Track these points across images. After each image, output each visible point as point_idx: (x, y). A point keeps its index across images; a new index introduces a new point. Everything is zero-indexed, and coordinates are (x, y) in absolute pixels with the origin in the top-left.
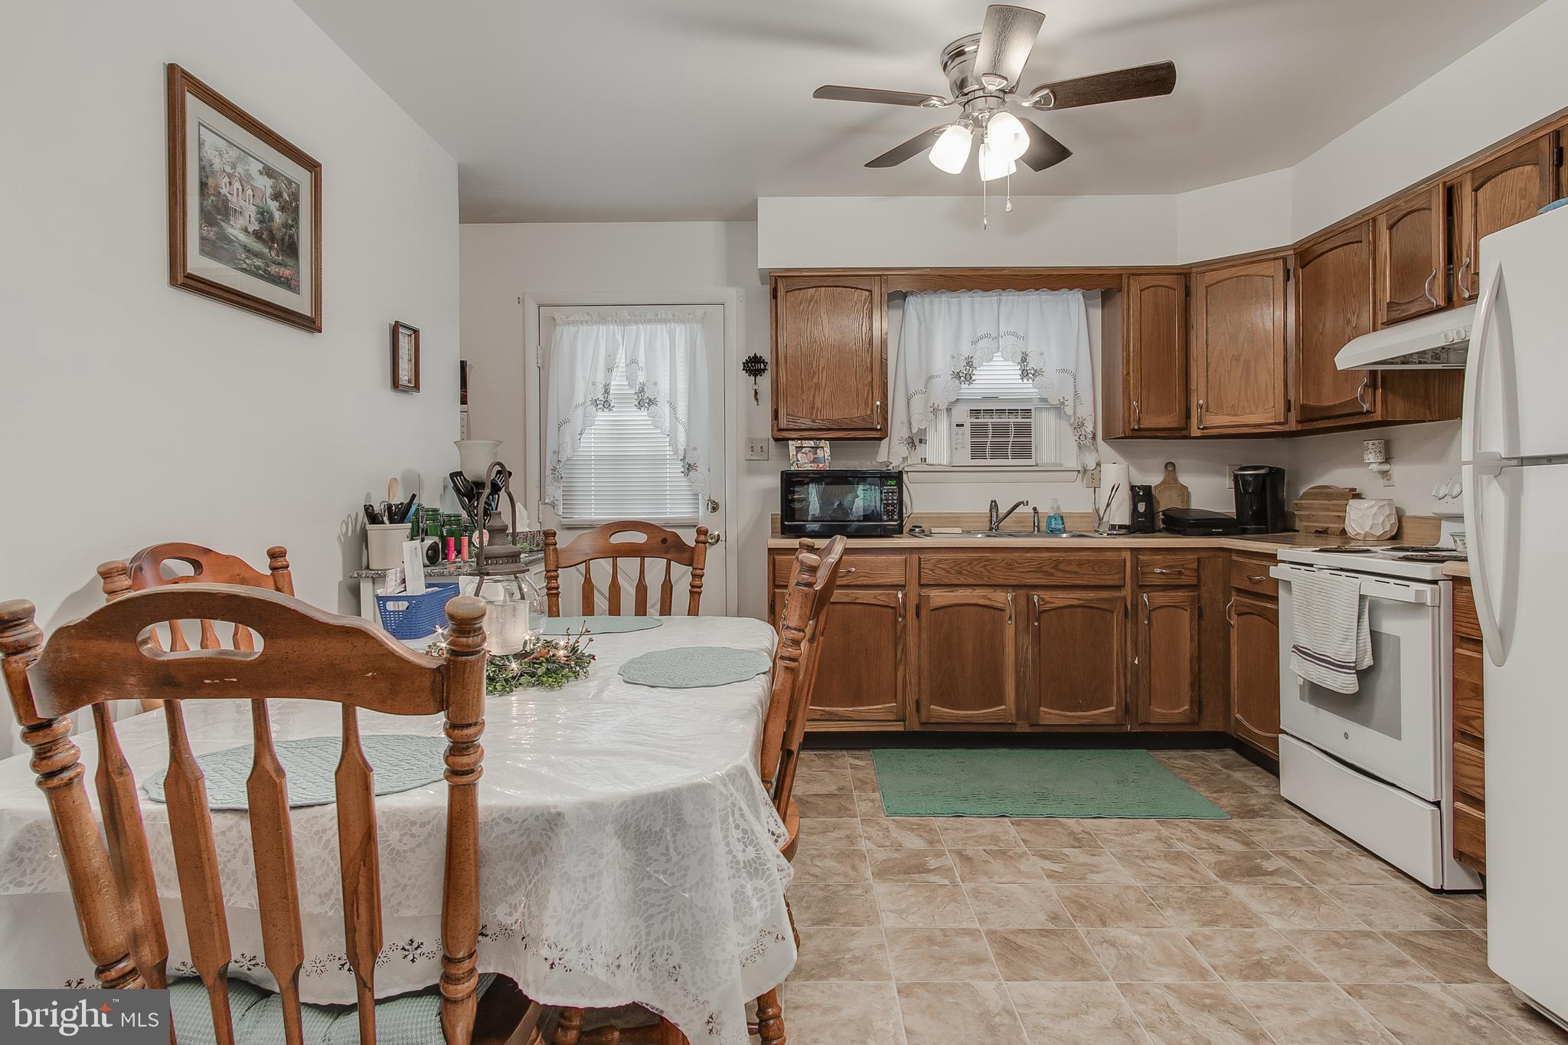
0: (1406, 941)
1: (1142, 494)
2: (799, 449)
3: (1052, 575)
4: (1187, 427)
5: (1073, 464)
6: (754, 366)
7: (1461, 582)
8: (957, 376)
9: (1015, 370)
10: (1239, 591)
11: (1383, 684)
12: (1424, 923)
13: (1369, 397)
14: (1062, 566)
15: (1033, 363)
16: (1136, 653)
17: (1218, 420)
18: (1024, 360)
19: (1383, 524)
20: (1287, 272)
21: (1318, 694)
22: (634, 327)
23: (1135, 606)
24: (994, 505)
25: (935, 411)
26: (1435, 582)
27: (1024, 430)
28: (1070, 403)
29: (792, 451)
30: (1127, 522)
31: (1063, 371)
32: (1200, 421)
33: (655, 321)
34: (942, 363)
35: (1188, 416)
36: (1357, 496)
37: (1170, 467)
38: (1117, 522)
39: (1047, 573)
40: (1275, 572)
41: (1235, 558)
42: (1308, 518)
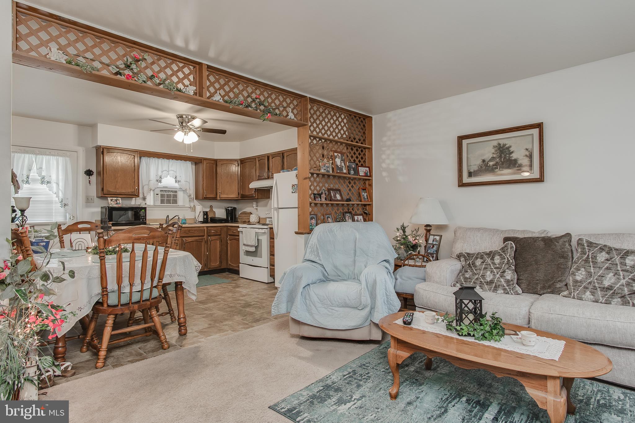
0: (264, 289)
1: (206, 214)
2: (111, 200)
3: (188, 234)
4: (216, 197)
5: (188, 206)
6: (89, 173)
7: (271, 228)
8: (157, 181)
9: (174, 180)
10: (230, 235)
11: (259, 249)
12: (266, 287)
13: (255, 194)
14: (191, 231)
15: (178, 179)
16: (207, 251)
17: (224, 196)
18: (176, 178)
19: (257, 220)
20: (238, 164)
21: (248, 253)
22: (41, 156)
23: (207, 240)
24: (168, 216)
25: (151, 190)
26: (267, 229)
27: (175, 196)
28: (188, 190)
29: (109, 201)
30: (202, 221)
31: (186, 181)
32: (220, 196)
33: (50, 155)
34: (153, 176)
35: (217, 195)
36: (251, 214)
37: (211, 207)
38: (200, 220)
39: (187, 233)
40: (239, 230)
41: (229, 228)
42: (241, 219)
